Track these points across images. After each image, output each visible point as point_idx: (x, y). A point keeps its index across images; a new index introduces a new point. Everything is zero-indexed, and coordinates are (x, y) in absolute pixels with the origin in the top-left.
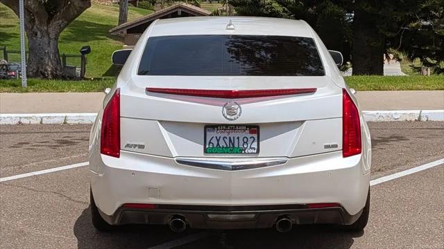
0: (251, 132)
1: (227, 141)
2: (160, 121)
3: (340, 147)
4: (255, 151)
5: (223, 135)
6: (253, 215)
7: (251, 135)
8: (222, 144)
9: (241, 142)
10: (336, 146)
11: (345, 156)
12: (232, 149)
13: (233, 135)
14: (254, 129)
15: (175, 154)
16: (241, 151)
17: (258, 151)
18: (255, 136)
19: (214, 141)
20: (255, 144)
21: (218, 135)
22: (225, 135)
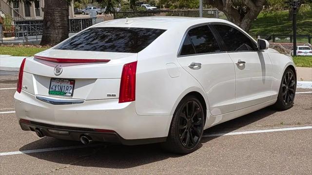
0: (71, 84)
1: (59, 88)
2: (34, 75)
3: (118, 96)
4: (70, 95)
5: (58, 84)
6: (67, 132)
7: (70, 85)
8: (57, 89)
9: (65, 90)
10: (115, 95)
11: (120, 102)
12: (61, 93)
13: (63, 84)
14: (72, 82)
15: (36, 92)
16: (64, 94)
17: (72, 95)
18: (72, 86)
19: (54, 87)
20: (71, 90)
21: (56, 84)
22: (59, 84)
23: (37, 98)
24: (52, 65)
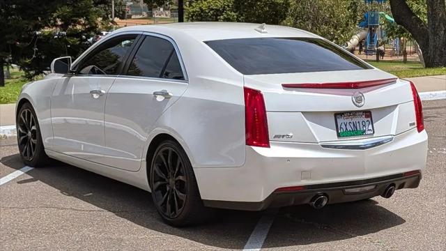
0: (367, 117)
1: (352, 125)
2: (302, 112)
3: (416, 124)
4: (372, 132)
5: (348, 121)
7: (367, 119)
8: (349, 128)
9: (361, 126)
11: (419, 131)
12: (356, 132)
13: (355, 120)
14: (368, 114)
15: (319, 139)
16: (363, 133)
17: (374, 132)
18: (369, 119)
19: (343, 126)
20: (370, 126)
21: (345, 121)
22: (350, 120)
23: (323, 146)
24: (346, 93)
